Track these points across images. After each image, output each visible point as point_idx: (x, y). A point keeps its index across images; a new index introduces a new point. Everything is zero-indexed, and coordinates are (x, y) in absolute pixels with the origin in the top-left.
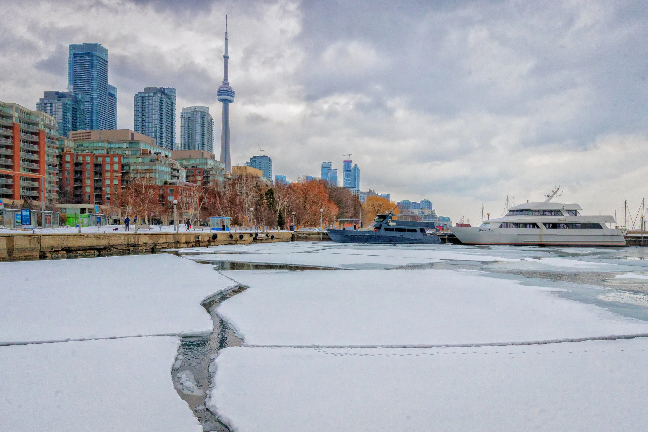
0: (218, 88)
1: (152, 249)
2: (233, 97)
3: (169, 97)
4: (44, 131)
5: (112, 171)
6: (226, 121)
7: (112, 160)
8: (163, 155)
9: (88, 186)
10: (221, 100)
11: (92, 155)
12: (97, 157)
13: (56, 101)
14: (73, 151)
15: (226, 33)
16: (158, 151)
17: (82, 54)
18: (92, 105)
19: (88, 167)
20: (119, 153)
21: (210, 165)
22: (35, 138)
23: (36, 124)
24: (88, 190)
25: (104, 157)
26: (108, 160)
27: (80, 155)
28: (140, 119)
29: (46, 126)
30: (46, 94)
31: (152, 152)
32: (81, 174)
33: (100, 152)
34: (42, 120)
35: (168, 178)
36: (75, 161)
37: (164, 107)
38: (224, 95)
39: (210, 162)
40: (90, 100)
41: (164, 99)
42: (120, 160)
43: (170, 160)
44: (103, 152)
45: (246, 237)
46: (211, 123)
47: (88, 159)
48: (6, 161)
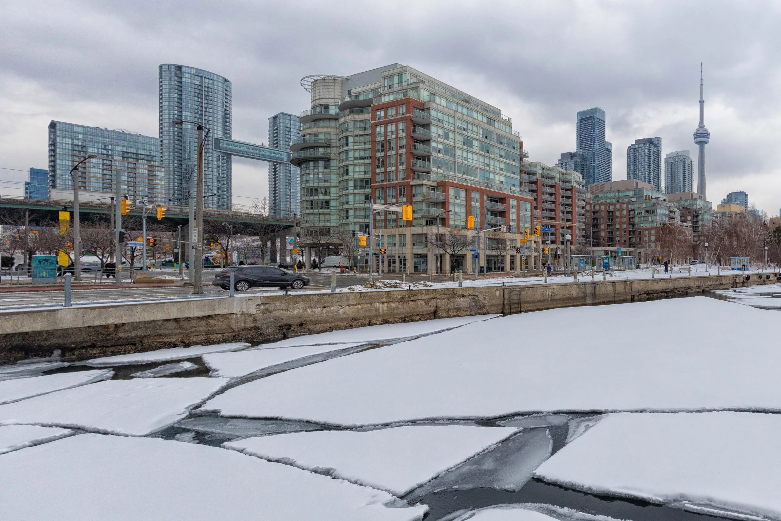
0: (694, 131)
1: (703, 291)
2: (708, 138)
3: (656, 146)
4: (575, 187)
5: (622, 217)
7: (621, 206)
8: (662, 199)
9: (603, 230)
10: (697, 143)
11: (605, 203)
12: (610, 205)
13: (569, 160)
14: (591, 202)
15: (702, 79)
16: (658, 196)
17: (586, 118)
18: (594, 160)
19: (603, 214)
20: (627, 200)
21: (699, 205)
22: (569, 194)
23: (570, 182)
24: (603, 234)
25: (615, 205)
26: (618, 207)
27: (597, 205)
28: (632, 168)
29: (577, 182)
30: (562, 155)
31: (653, 197)
32: (597, 220)
33: (612, 200)
34: (574, 178)
35: (666, 219)
36: (593, 210)
37: (652, 155)
38: (700, 137)
39: (699, 202)
40: (592, 156)
41: (651, 148)
42: (627, 206)
43: (668, 204)
44: (615, 200)
45: (772, 277)
46: (691, 165)
47: (603, 207)
48: (551, 214)
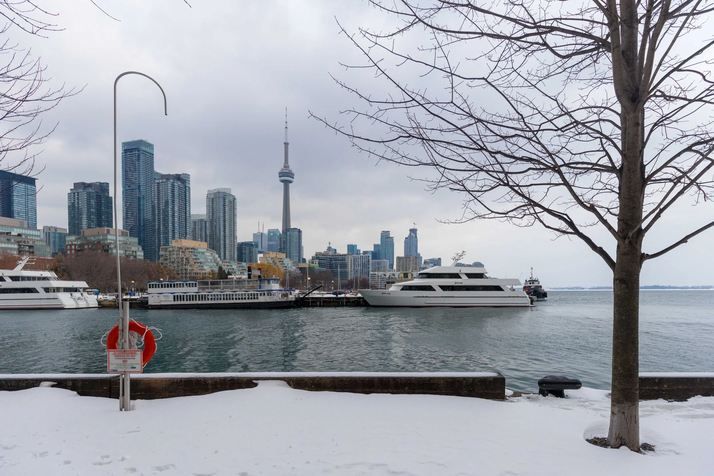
0: (280, 170)
2: (293, 178)
3: (182, 182)
6: (286, 199)
10: (282, 181)
13: (82, 190)
17: (131, 149)
18: (140, 191)
30: (76, 185)
37: (177, 191)
38: (284, 176)
